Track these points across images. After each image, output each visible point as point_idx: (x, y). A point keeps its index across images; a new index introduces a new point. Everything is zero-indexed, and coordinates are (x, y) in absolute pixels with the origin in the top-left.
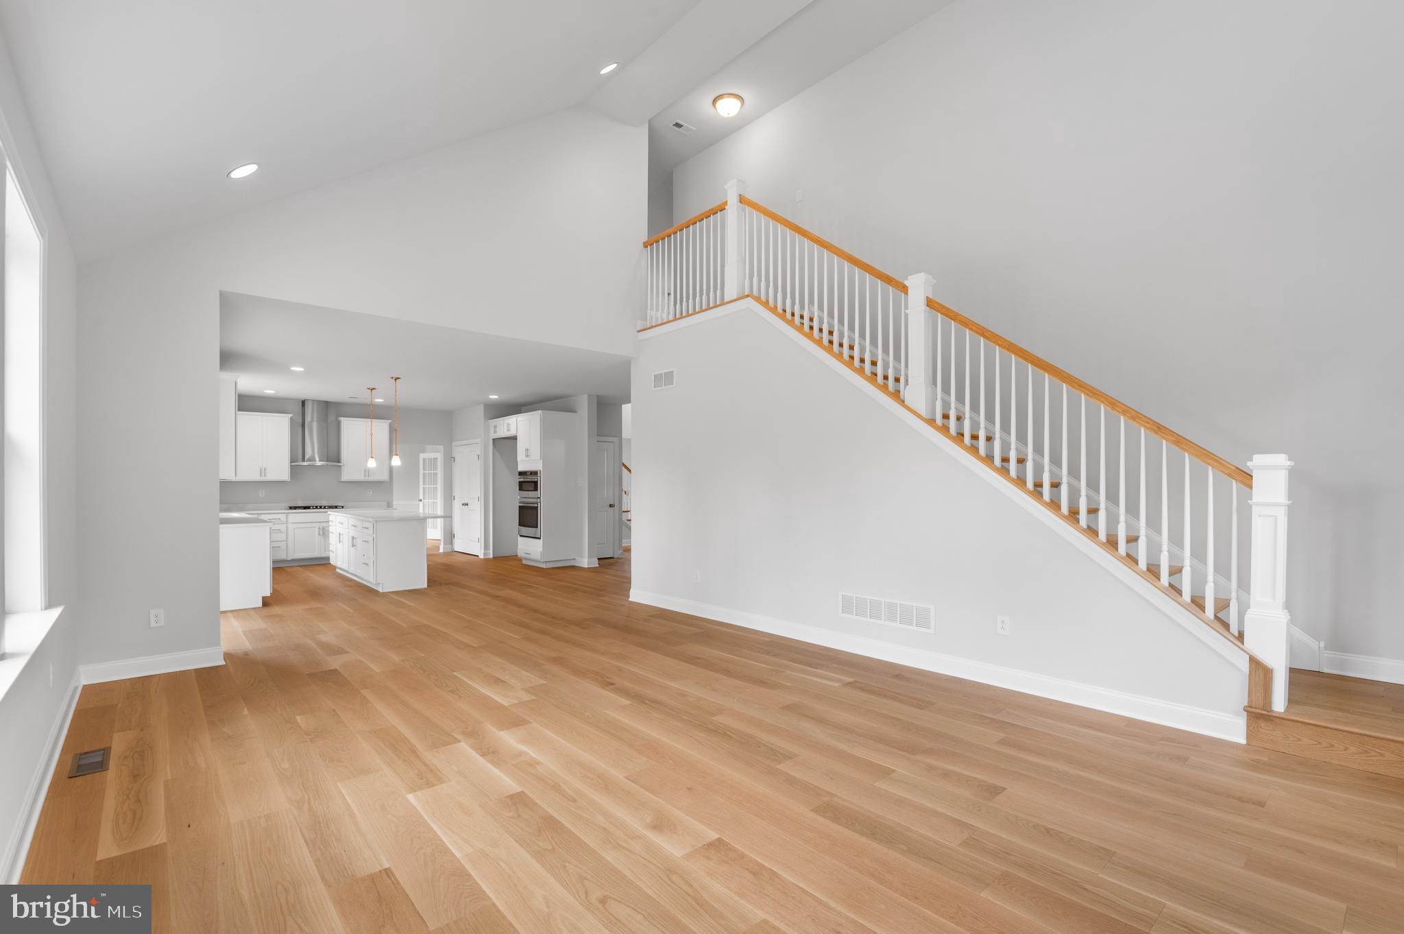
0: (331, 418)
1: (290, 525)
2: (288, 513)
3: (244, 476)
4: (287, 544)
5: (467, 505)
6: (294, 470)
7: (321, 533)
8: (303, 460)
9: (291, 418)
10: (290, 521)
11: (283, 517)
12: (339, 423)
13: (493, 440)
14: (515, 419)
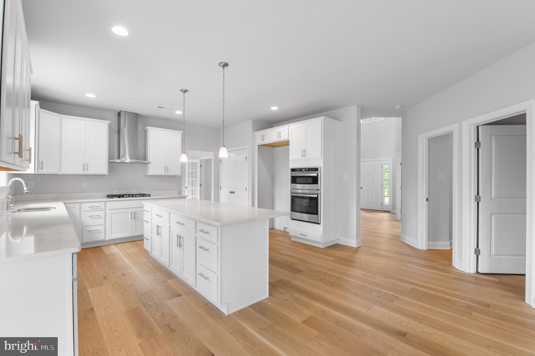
0: (140, 128)
1: (108, 211)
2: (106, 201)
3: (66, 170)
4: (105, 228)
5: (234, 192)
6: (111, 165)
7: (133, 216)
8: (119, 158)
9: (109, 124)
10: (107, 208)
11: (102, 205)
12: (145, 132)
13: (258, 146)
14: (287, 127)
